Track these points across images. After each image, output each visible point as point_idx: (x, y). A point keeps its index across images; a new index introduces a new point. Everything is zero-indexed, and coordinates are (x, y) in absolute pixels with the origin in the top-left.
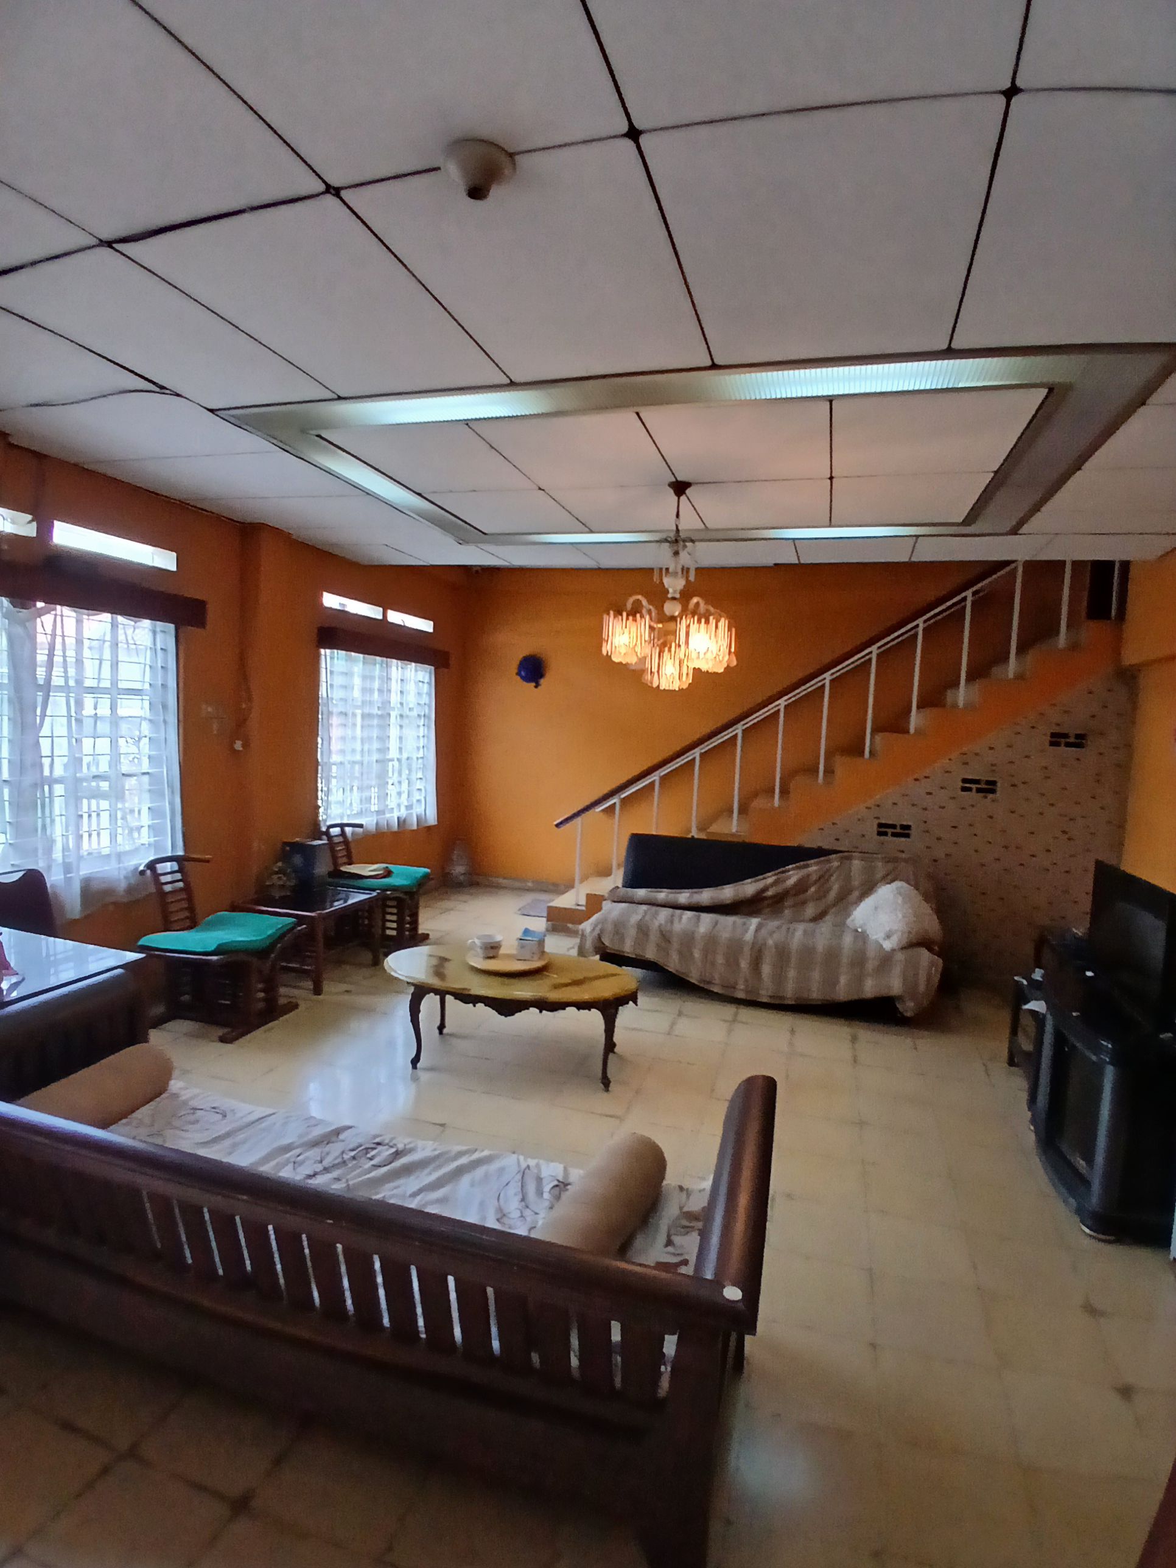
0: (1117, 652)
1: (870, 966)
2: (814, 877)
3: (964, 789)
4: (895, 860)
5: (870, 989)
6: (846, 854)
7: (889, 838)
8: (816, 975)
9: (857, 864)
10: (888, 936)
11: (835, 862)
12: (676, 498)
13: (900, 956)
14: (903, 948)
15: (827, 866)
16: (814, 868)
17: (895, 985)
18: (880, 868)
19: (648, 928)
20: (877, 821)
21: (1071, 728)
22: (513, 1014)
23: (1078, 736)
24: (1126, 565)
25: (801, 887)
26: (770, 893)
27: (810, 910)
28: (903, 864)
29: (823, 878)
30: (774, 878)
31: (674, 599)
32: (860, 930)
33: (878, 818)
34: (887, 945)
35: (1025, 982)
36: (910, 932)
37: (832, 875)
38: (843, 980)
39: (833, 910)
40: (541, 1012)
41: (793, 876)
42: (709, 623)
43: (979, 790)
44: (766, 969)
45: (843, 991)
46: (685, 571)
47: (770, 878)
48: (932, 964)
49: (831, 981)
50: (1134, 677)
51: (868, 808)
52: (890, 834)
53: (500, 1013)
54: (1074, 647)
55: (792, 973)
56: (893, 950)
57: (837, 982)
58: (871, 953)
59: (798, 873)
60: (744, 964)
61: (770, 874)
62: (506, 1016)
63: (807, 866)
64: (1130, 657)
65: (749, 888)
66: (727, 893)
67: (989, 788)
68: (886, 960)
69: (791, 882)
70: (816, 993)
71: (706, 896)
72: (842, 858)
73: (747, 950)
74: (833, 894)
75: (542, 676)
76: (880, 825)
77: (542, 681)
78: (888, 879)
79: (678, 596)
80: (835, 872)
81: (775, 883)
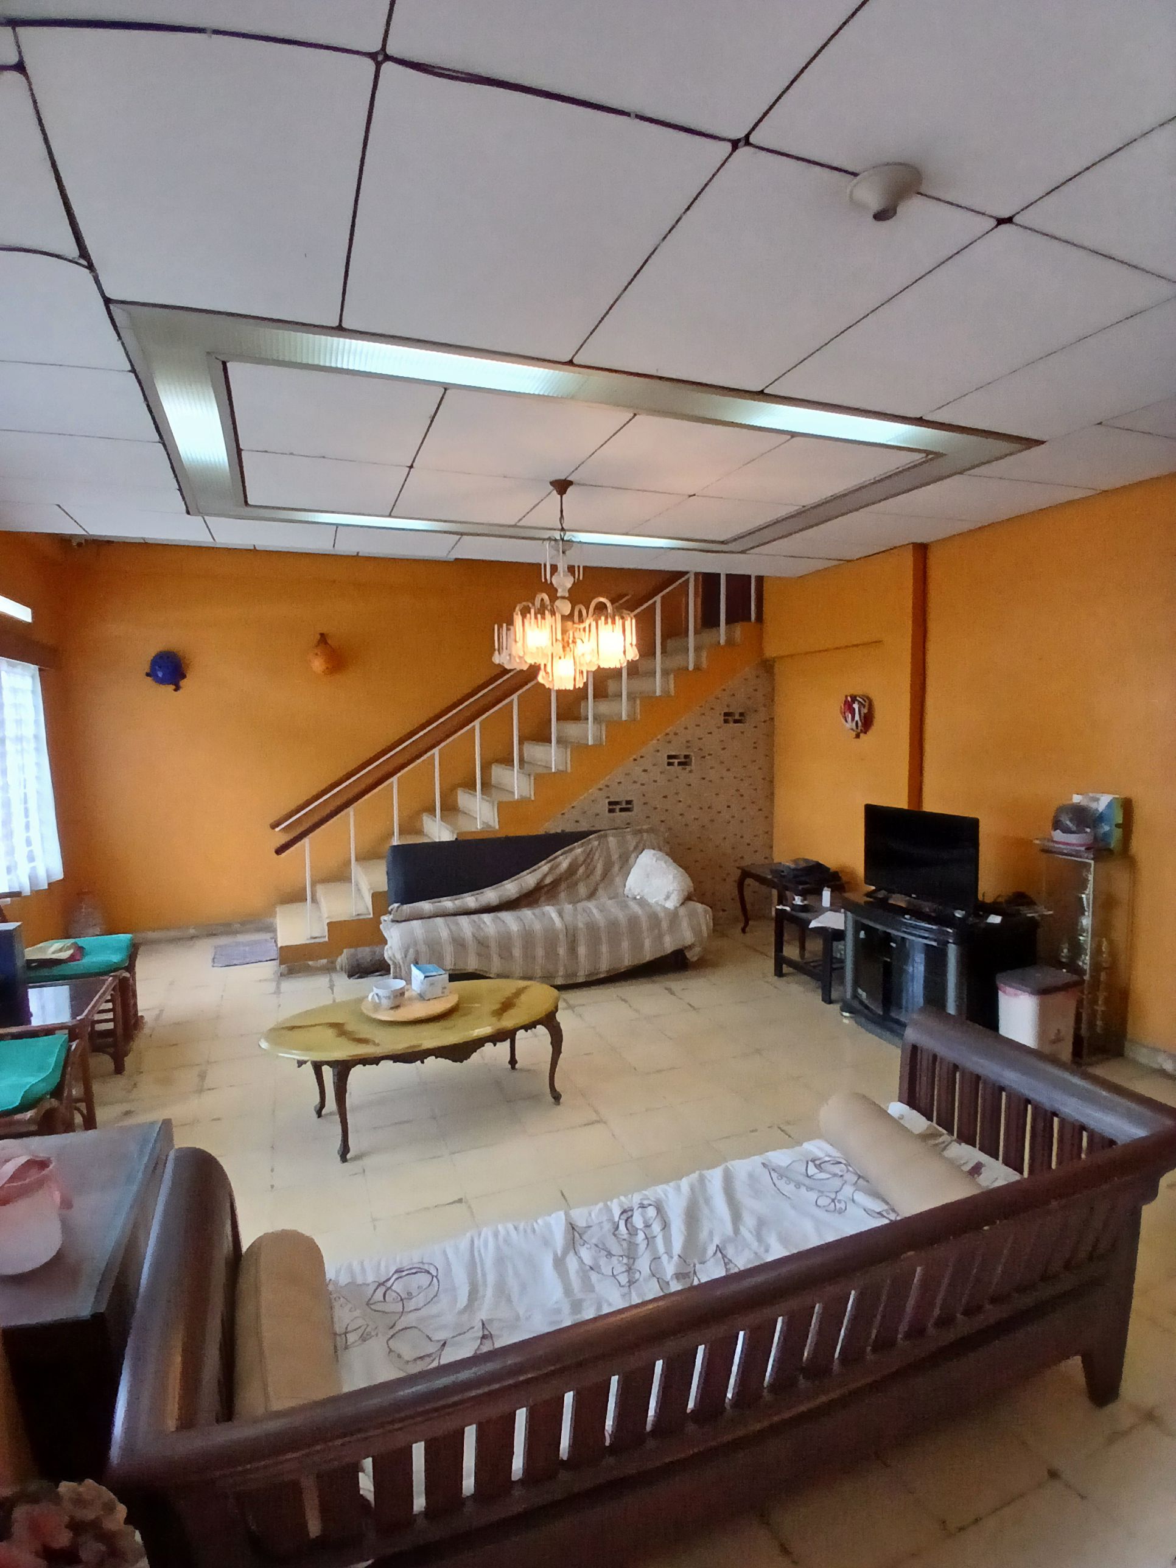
0: (761, 650)
1: (665, 925)
2: (582, 859)
3: (669, 764)
4: (640, 831)
5: (669, 945)
6: (602, 833)
7: (618, 813)
8: (625, 944)
9: (612, 841)
10: (668, 897)
11: (594, 841)
12: (559, 496)
13: (682, 911)
14: (683, 904)
15: (590, 846)
16: (579, 851)
17: (687, 936)
18: (631, 841)
19: (464, 939)
20: (607, 801)
21: (736, 710)
22: (469, 1057)
23: (741, 714)
24: (760, 579)
25: (572, 870)
26: (548, 881)
27: (582, 890)
28: (645, 835)
29: (589, 855)
30: (549, 865)
31: (563, 598)
32: (638, 897)
33: (608, 797)
34: (670, 905)
35: (788, 909)
36: (683, 890)
37: (595, 854)
38: (647, 943)
39: (602, 885)
40: (495, 1045)
41: (563, 861)
42: (615, 623)
43: (680, 764)
44: (582, 950)
45: (648, 954)
46: (571, 569)
47: (544, 867)
48: (706, 911)
49: (637, 945)
50: (772, 667)
51: (600, 789)
52: (618, 810)
53: (455, 1061)
54: (730, 642)
55: (604, 949)
56: (676, 908)
57: (642, 946)
58: (662, 915)
59: (566, 858)
60: (562, 951)
61: (543, 862)
62: (461, 1062)
63: (571, 850)
64: (770, 651)
65: (529, 879)
66: (511, 888)
67: (685, 762)
68: (674, 916)
69: (565, 865)
70: (627, 961)
71: (490, 895)
72: (599, 836)
73: (562, 937)
74: (599, 870)
75: (183, 676)
76: (610, 803)
77: (182, 683)
78: (639, 849)
79: (567, 595)
80: (597, 850)
81: (551, 869)
